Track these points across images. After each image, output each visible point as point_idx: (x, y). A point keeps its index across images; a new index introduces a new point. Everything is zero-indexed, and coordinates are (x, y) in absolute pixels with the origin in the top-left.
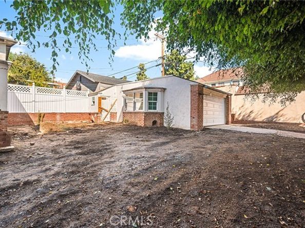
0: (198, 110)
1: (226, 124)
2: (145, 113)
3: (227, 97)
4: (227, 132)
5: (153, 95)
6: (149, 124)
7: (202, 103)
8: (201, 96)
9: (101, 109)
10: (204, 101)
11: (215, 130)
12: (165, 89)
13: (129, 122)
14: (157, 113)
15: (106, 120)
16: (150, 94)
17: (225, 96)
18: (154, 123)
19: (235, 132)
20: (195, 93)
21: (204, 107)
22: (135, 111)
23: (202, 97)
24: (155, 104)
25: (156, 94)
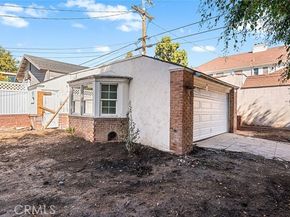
0: (184, 116)
1: (230, 132)
2: (95, 120)
3: (232, 91)
4: (235, 157)
5: (109, 89)
6: (103, 138)
7: (192, 104)
8: (189, 91)
9: (42, 110)
10: (195, 99)
11: (214, 152)
12: (129, 80)
13: (76, 132)
14: (115, 120)
15: (52, 125)
16: (104, 87)
17: (228, 90)
18: (112, 135)
19: (251, 158)
20: (177, 86)
21: (194, 110)
22: (84, 115)
23: (192, 93)
24: (114, 103)
25: (114, 87)
